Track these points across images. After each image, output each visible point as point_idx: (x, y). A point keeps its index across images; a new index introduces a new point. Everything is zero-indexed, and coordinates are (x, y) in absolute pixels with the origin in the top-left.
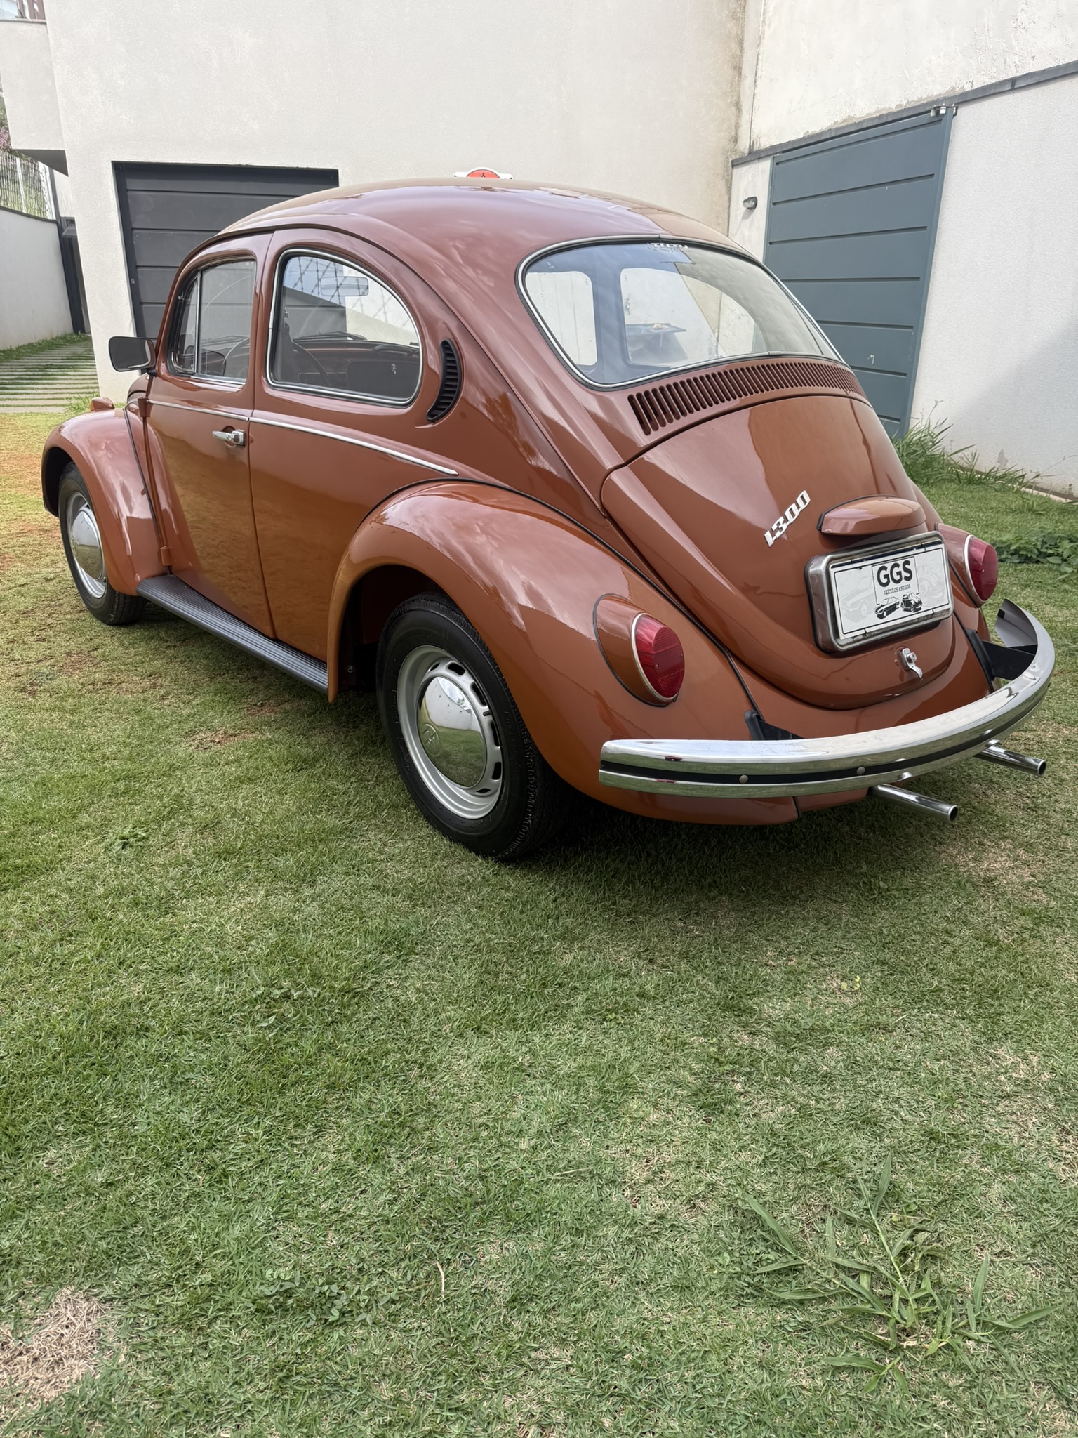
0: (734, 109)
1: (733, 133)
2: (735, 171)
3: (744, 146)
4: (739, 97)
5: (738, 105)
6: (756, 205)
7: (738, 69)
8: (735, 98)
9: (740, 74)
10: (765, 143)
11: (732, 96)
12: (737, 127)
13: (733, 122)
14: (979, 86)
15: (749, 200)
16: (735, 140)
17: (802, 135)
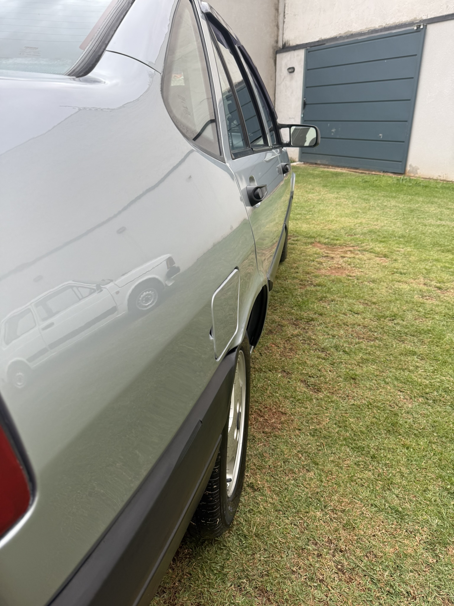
0: (276, 28)
1: (276, 39)
2: (278, 56)
3: (280, 44)
4: (278, 23)
5: (278, 26)
6: (294, 71)
7: (277, 10)
8: (276, 23)
9: (278, 12)
10: (293, 43)
11: (275, 22)
12: (278, 36)
13: (276, 34)
14: (432, 17)
15: (289, 68)
16: (277, 42)
17: (317, 39)
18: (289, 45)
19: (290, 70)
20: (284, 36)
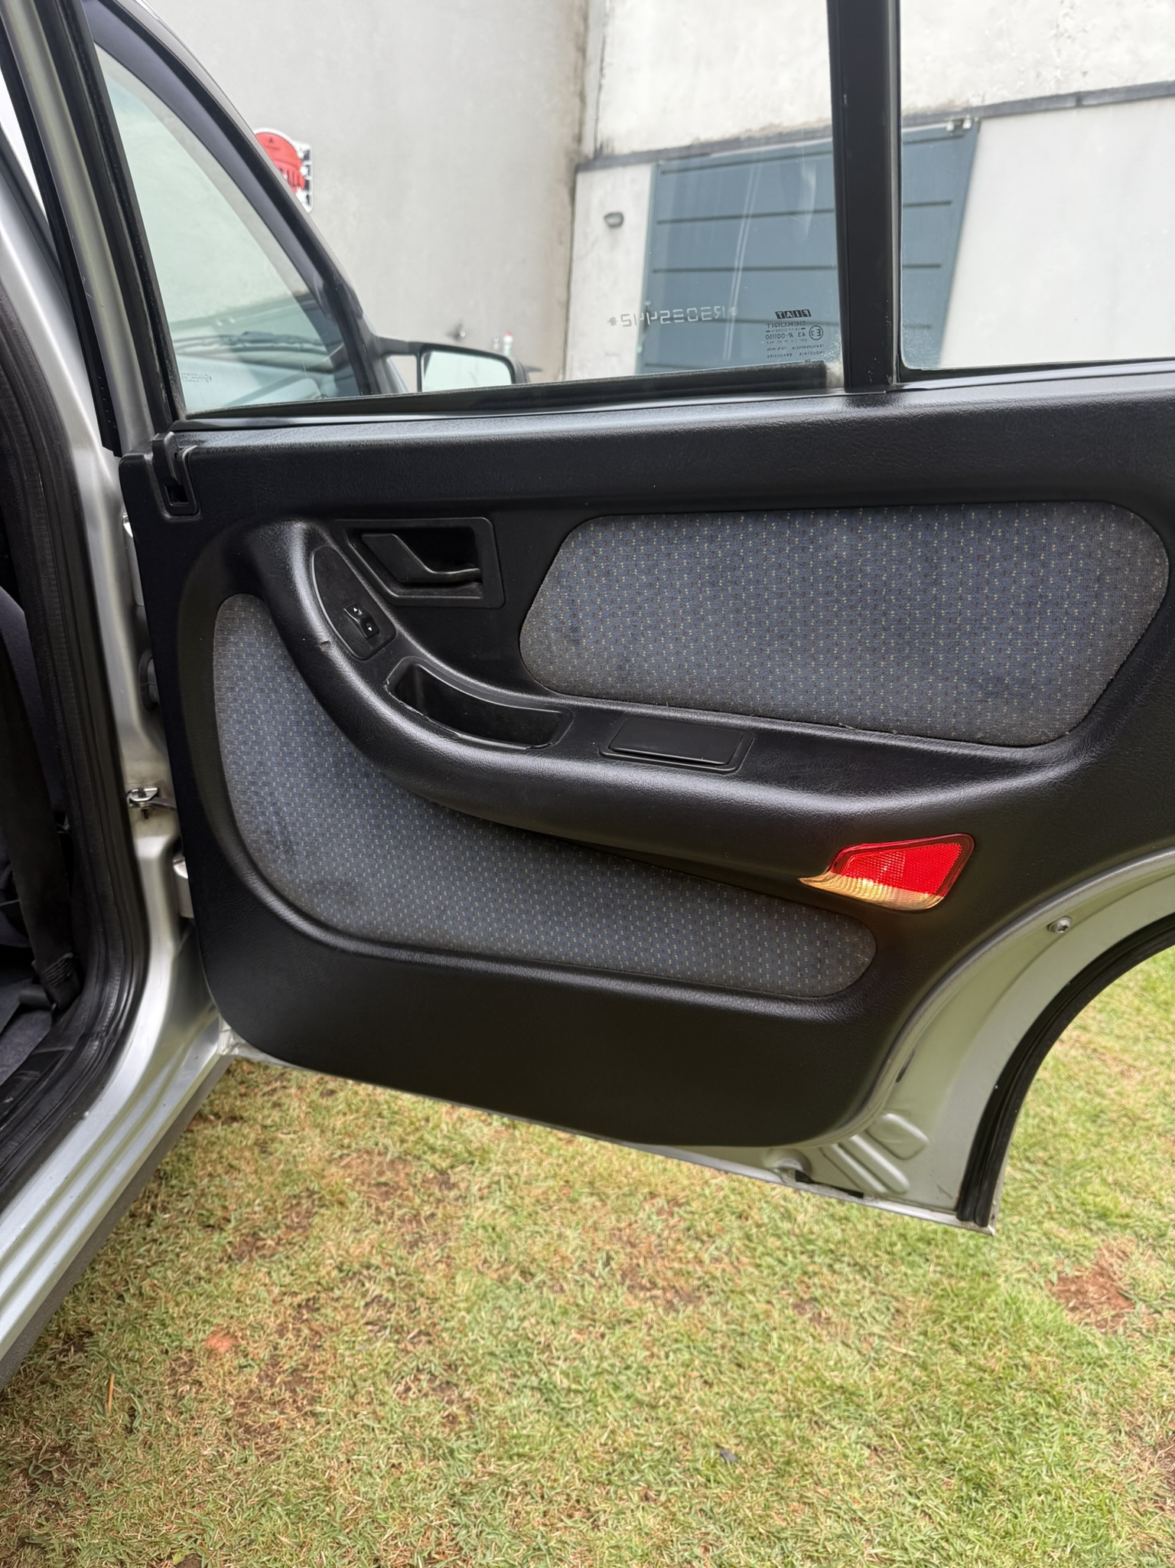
0: (577, 100)
1: (577, 130)
2: (582, 179)
3: (588, 148)
4: (583, 86)
5: (582, 97)
6: (620, 224)
7: (582, 50)
8: (579, 86)
9: (584, 56)
10: (622, 147)
11: (576, 84)
12: (581, 123)
13: (577, 115)
15: (609, 216)
16: (579, 139)
17: (686, 141)
18: (613, 151)
19: (612, 221)
20: (601, 125)
